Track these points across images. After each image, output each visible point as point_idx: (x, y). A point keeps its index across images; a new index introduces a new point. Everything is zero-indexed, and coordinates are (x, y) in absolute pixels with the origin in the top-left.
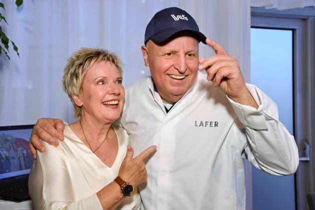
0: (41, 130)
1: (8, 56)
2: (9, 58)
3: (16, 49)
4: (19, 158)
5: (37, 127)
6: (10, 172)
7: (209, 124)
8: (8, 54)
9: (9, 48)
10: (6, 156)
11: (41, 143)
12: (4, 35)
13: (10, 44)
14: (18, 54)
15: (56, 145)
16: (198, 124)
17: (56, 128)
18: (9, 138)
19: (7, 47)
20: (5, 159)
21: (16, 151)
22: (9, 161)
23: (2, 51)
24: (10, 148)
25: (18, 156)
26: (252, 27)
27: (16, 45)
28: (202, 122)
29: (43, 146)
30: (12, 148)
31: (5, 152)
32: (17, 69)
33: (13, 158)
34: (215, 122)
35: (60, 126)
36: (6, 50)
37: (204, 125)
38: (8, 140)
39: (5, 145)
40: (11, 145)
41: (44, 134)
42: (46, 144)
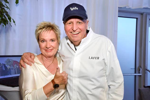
0: (24, 58)
1: (11, 25)
2: (11, 26)
3: (14, 22)
4: (15, 69)
5: (23, 56)
6: (11, 75)
7: (95, 58)
8: (11, 24)
9: (11, 22)
10: (9, 68)
11: (24, 64)
12: (9, 16)
13: (12, 20)
14: (15, 24)
15: (31, 65)
16: (90, 58)
17: (31, 58)
18: (11, 60)
19: (10, 21)
20: (9, 69)
21: (14, 66)
22: (10, 70)
23: (8, 23)
24: (11, 65)
25: (15, 68)
26: (119, 17)
27: (14, 20)
28: (92, 57)
29: (25, 65)
30: (12, 65)
31: (9, 66)
32: (15, 31)
33: (12, 69)
34: (98, 57)
35: (33, 57)
36: (10, 23)
37: (93, 58)
38: (10, 61)
39: (9, 63)
40: (12, 64)
41: (26, 60)
42: (27, 65)
